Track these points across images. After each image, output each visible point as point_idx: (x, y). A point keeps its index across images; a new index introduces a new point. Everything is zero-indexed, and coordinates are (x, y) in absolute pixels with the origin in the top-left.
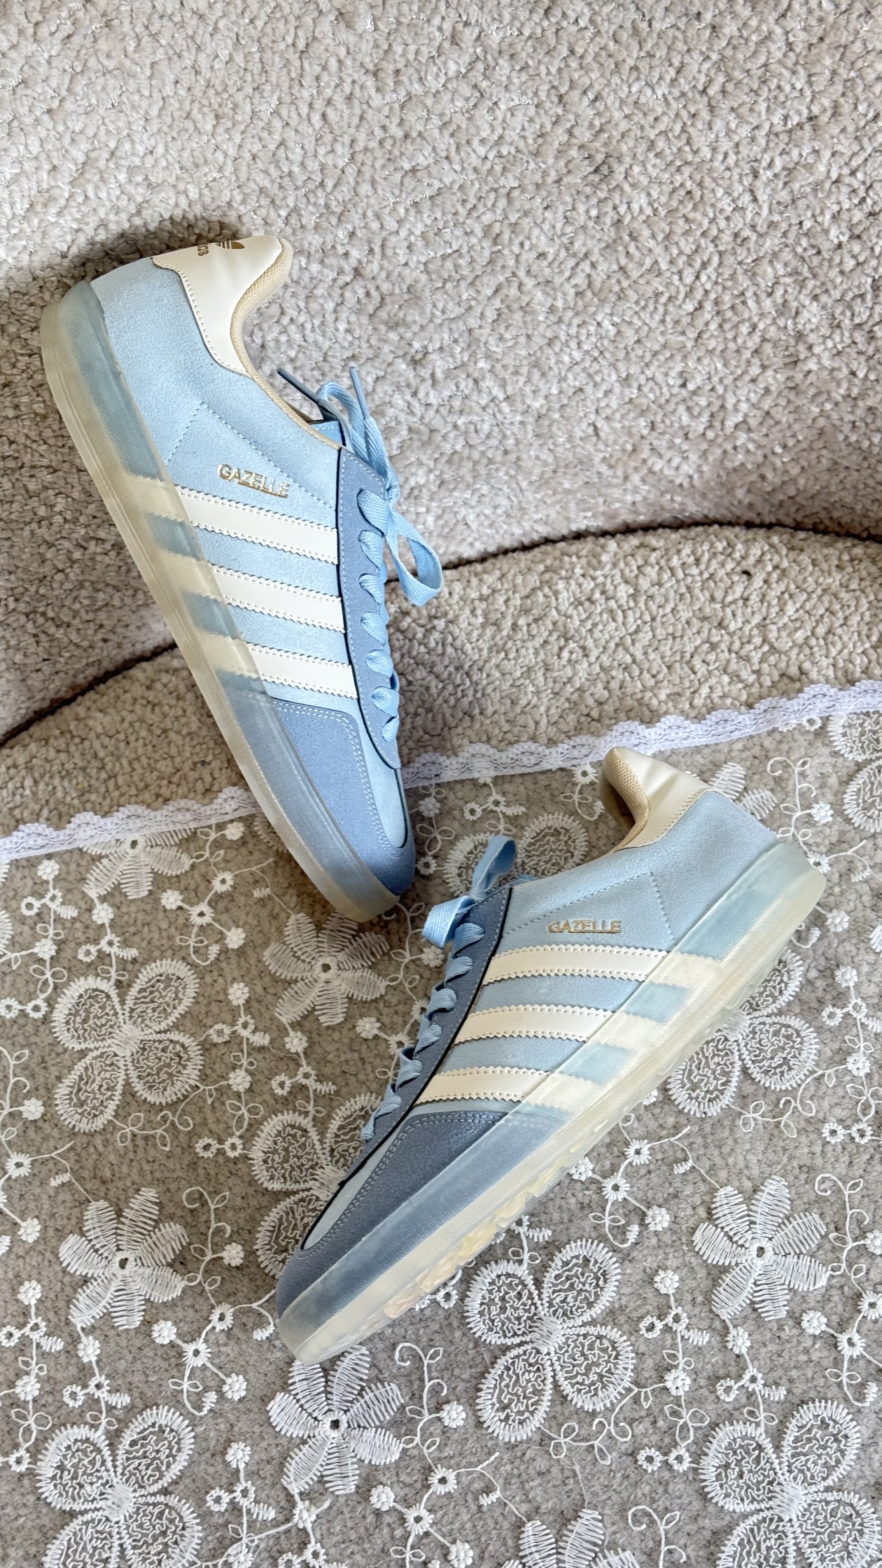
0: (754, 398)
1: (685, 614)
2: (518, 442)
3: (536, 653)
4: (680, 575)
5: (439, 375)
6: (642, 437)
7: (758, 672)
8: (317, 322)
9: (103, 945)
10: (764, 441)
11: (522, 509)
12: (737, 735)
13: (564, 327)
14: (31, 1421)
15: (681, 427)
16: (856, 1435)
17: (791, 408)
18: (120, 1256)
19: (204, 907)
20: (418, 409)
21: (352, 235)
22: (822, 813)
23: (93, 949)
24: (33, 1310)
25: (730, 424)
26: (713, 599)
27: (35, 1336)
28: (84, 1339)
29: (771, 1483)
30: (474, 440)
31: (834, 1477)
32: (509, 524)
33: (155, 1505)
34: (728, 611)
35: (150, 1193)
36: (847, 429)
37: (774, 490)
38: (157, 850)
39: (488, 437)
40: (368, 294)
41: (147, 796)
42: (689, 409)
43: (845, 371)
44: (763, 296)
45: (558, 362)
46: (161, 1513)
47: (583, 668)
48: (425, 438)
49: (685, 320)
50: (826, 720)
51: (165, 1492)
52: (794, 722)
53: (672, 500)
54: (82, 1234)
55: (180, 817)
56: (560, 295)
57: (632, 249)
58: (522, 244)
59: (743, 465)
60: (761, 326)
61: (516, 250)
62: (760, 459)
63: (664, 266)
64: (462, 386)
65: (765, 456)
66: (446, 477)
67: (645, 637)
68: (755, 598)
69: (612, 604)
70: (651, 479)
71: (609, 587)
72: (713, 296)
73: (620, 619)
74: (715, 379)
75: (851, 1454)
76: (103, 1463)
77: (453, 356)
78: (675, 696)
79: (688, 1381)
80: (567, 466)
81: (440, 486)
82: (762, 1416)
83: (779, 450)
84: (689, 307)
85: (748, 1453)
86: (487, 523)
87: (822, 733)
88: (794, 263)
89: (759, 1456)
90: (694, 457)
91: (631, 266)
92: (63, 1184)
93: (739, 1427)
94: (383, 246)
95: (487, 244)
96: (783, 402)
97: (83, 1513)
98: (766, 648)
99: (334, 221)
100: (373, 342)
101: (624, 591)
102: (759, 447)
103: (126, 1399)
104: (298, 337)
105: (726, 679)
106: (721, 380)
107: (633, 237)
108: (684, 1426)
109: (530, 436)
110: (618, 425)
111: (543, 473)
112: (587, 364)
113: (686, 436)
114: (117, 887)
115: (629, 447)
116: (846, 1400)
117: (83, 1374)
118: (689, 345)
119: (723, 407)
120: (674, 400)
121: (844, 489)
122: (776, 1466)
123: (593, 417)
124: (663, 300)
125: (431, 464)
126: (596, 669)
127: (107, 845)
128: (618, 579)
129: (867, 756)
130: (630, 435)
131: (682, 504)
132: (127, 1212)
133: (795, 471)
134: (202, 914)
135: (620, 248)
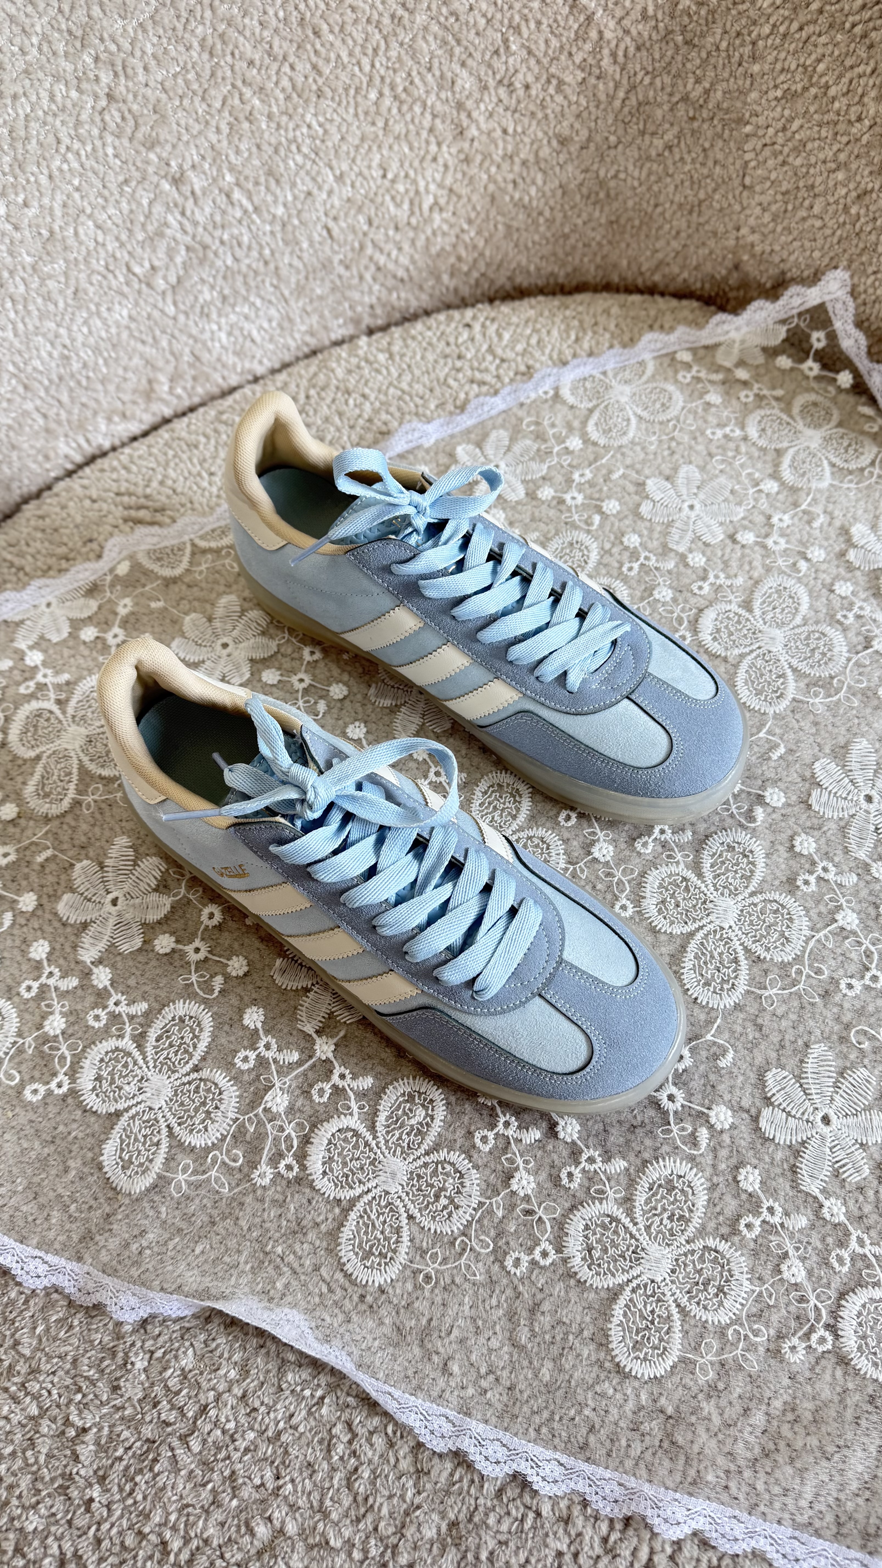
0: (438, 177)
1: (430, 357)
2: (273, 253)
3: (329, 407)
4: (420, 338)
5: (198, 192)
6: (365, 234)
7: (498, 377)
8: (89, 148)
9: (39, 678)
10: (453, 220)
11: (290, 320)
12: (493, 412)
13: (282, 132)
14: (64, 1049)
15: (391, 219)
16: (759, 850)
17: (466, 182)
18: (110, 897)
19: (116, 630)
20: (189, 227)
21: (97, 59)
22: (575, 443)
23: (32, 684)
24: (45, 963)
25: (426, 207)
26: (448, 344)
27: (51, 982)
28: (95, 970)
29: (705, 902)
30: (239, 253)
31: (753, 885)
32: (284, 337)
33: (189, 1083)
34: (463, 348)
35: (122, 841)
36: (510, 187)
37: (470, 270)
38: (68, 604)
39: (249, 248)
40: (123, 118)
41: (51, 573)
42: (393, 198)
43: (499, 132)
44: (424, 71)
45: (286, 169)
46: (198, 1087)
47: (367, 407)
48: (201, 255)
49: (373, 109)
50: (557, 389)
51: (196, 1069)
52: (533, 395)
53: (399, 298)
54: (73, 890)
55: (81, 576)
56: (273, 101)
57: (318, 47)
58: (233, 54)
59: (443, 249)
60: (429, 103)
61: (229, 58)
62: (454, 240)
63: (345, 59)
64: (218, 200)
65: (457, 237)
66: (227, 291)
67: (407, 377)
68: (478, 337)
69: (376, 366)
70: (380, 276)
71: (372, 358)
72: (388, 81)
73: (384, 372)
74: (407, 164)
75: (761, 862)
76: (135, 1063)
77: (204, 173)
78: (441, 405)
79: (611, 848)
80: (314, 271)
81: (223, 302)
82: (679, 856)
83: (466, 227)
84: (373, 95)
85: (678, 886)
86: (267, 337)
87: (557, 396)
88: (440, 33)
89: (687, 887)
90: (406, 246)
91: (321, 63)
92: (47, 860)
93: (664, 870)
94: (124, 68)
95: (205, 56)
96: (459, 176)
97: (126, 1110)
98: (498, 361)
99: (78, 44)
100: (139, 164)
101: (382, 357)
102: (451, 226)
103: (144, 1006)
104: (75, 165)
105: (475, 386)
106: (411, 165)
107: (317, 33)
108: (620, 882)
109: (281, 243)
110: (343, 225)
111: (298, 281)
112: (308, 167)
113: (397, 228)
114: (42, 637)
115: (357, 245)
116: (741, 825)
117: (101, 996)
118: (381, 133)
119: (417, 192)
120: (381, 191)
121: (519, 252)
122: (703, 888)
123: (323, 218)
124: (352, 92)
125: (211, 280)
126: (377, 404)
127: (28, 610)
128: (374, 351)
129: (595, 402)
130: (354, 231)
131: (407, 300)
132: (108, 862)
133: (481, 244)
134: (115, 636)
135: (309, 47)
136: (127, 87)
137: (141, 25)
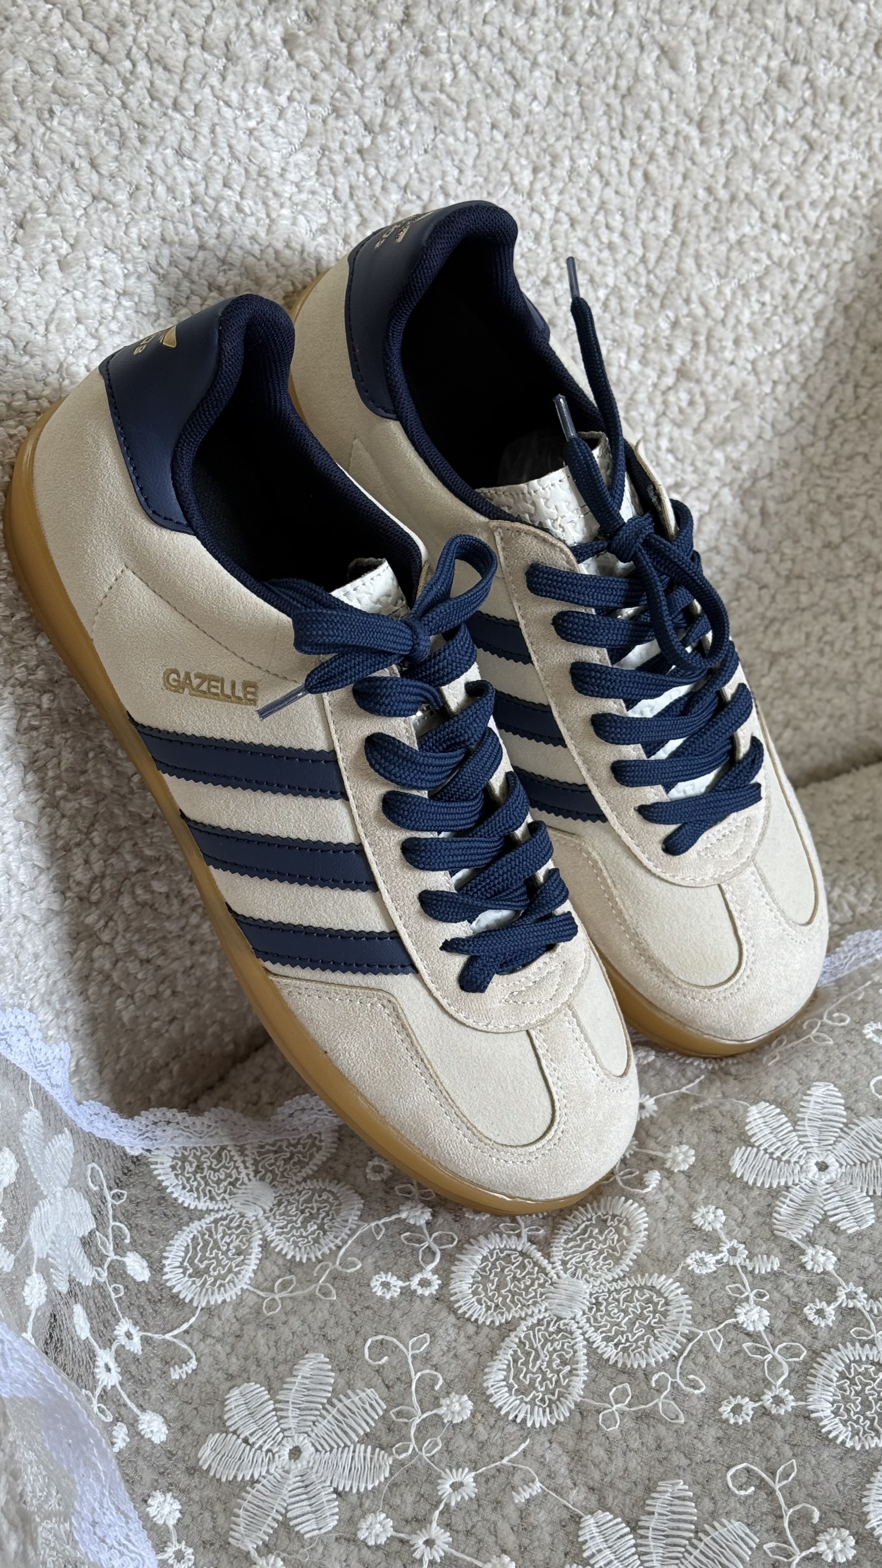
136: (706, 363)
137: (742, 287)
